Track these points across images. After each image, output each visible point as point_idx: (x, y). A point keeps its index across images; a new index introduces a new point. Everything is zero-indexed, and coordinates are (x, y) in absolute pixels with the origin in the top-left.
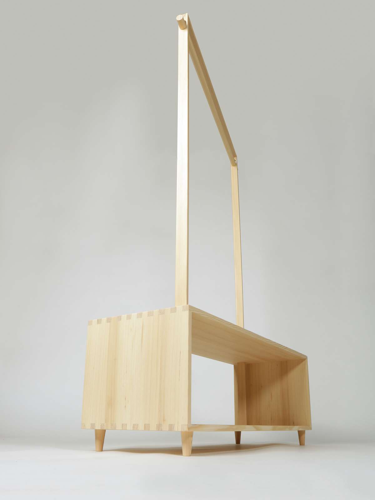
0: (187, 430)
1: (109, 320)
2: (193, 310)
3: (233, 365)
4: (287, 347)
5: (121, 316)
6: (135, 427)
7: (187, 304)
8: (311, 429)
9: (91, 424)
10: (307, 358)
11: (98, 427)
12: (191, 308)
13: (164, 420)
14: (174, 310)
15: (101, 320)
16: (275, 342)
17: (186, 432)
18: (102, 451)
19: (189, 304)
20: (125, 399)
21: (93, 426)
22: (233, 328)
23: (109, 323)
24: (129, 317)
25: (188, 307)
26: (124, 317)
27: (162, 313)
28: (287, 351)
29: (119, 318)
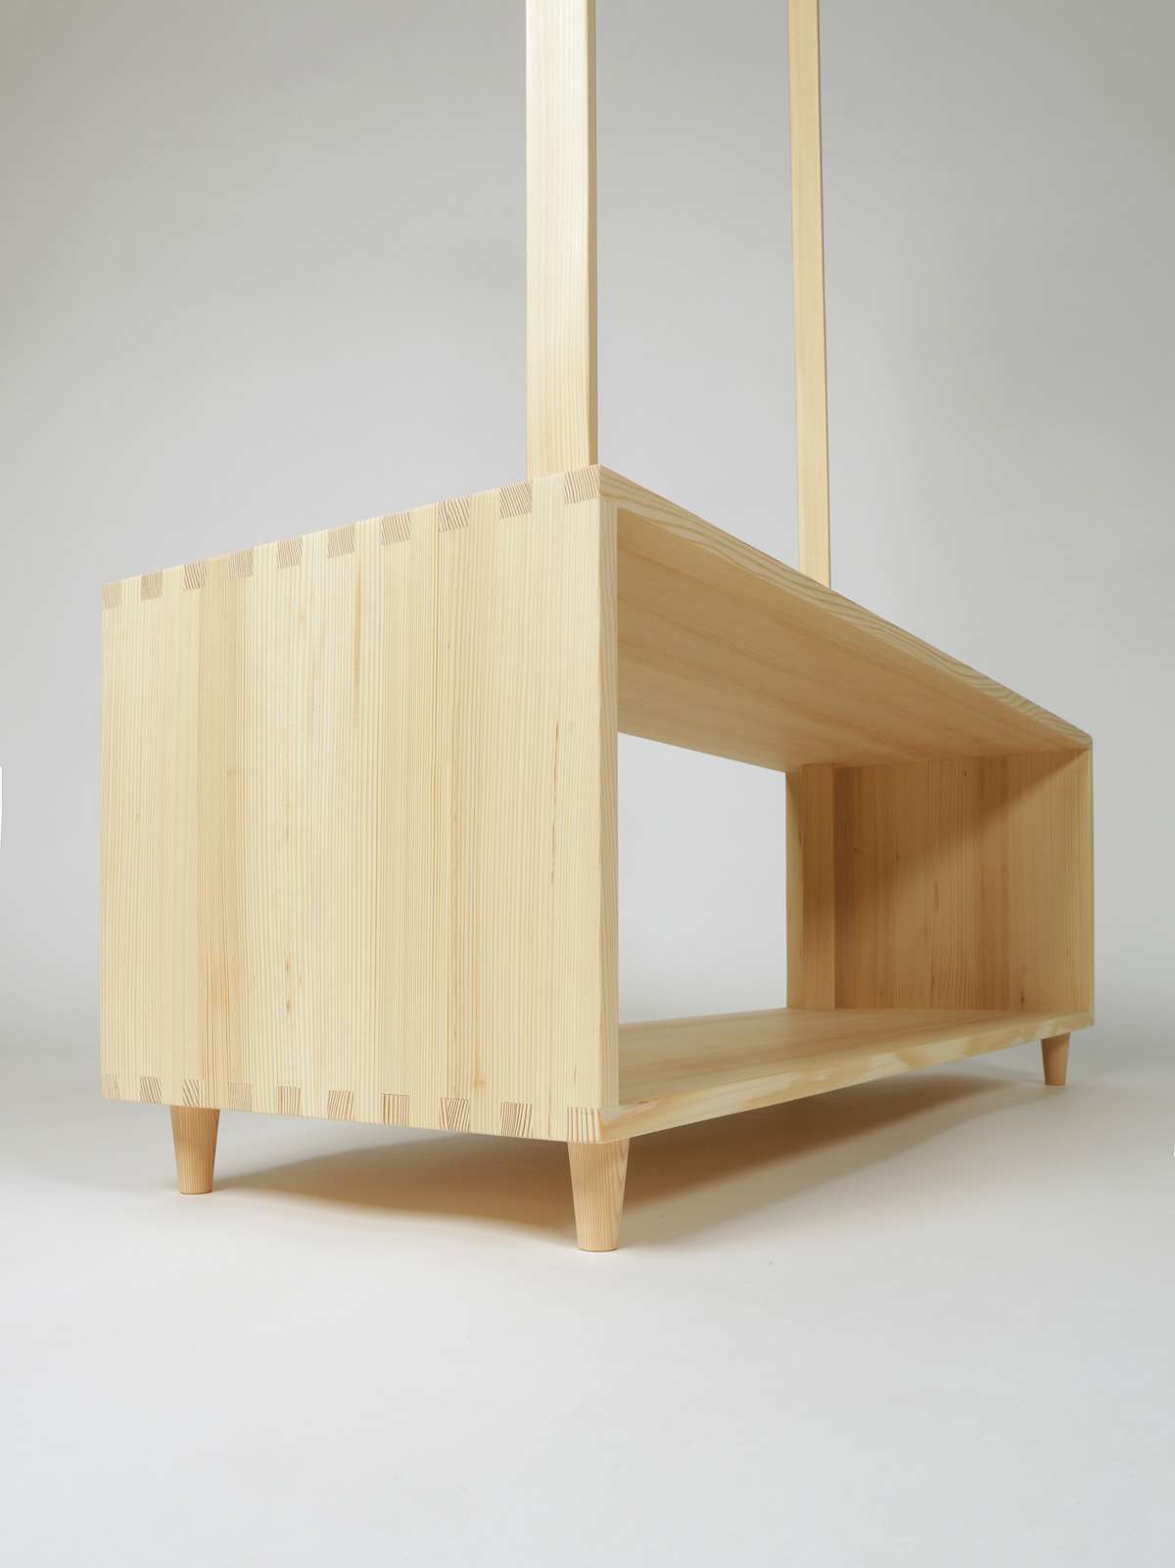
0: (597, 1139)
1: (195, 578)
2: (620, 498)
3: (784, 774)
4: (1027, 701)
5: (250, 553)
6: (340, 1102)
7: (593, 459)
8: (1091, 1022)
9: (143, 1079)
10: (1091, 743)
11: (172, 1095)
12: (613, 486)
13: (478, 1082)
14: (518, 500)
15: (158, 577)
16: (986, 677)
17: (595, 1146)
18: (210, 1191)
19: (603, 461)
20: (287, 968)
21: (150, 1086)
22: (824, 606)
23: (198, 590)
24: (289, 556)
25: (598, 475)
26: (266, 553)
27: (453, 517)
28: (1030, 714)
29: (243, 564)
